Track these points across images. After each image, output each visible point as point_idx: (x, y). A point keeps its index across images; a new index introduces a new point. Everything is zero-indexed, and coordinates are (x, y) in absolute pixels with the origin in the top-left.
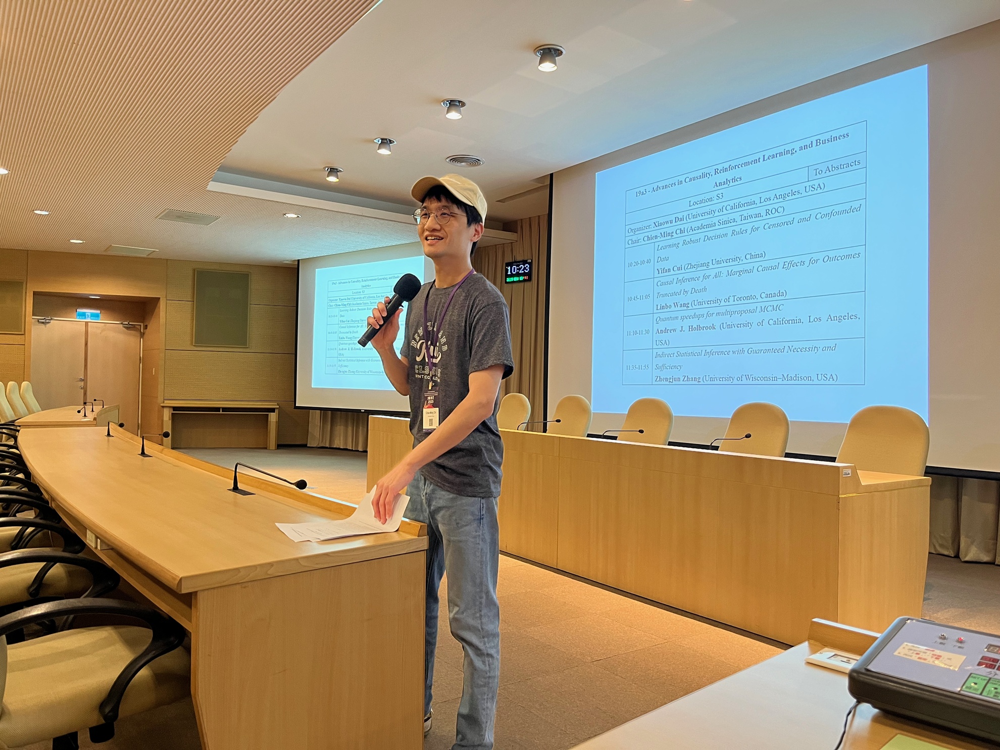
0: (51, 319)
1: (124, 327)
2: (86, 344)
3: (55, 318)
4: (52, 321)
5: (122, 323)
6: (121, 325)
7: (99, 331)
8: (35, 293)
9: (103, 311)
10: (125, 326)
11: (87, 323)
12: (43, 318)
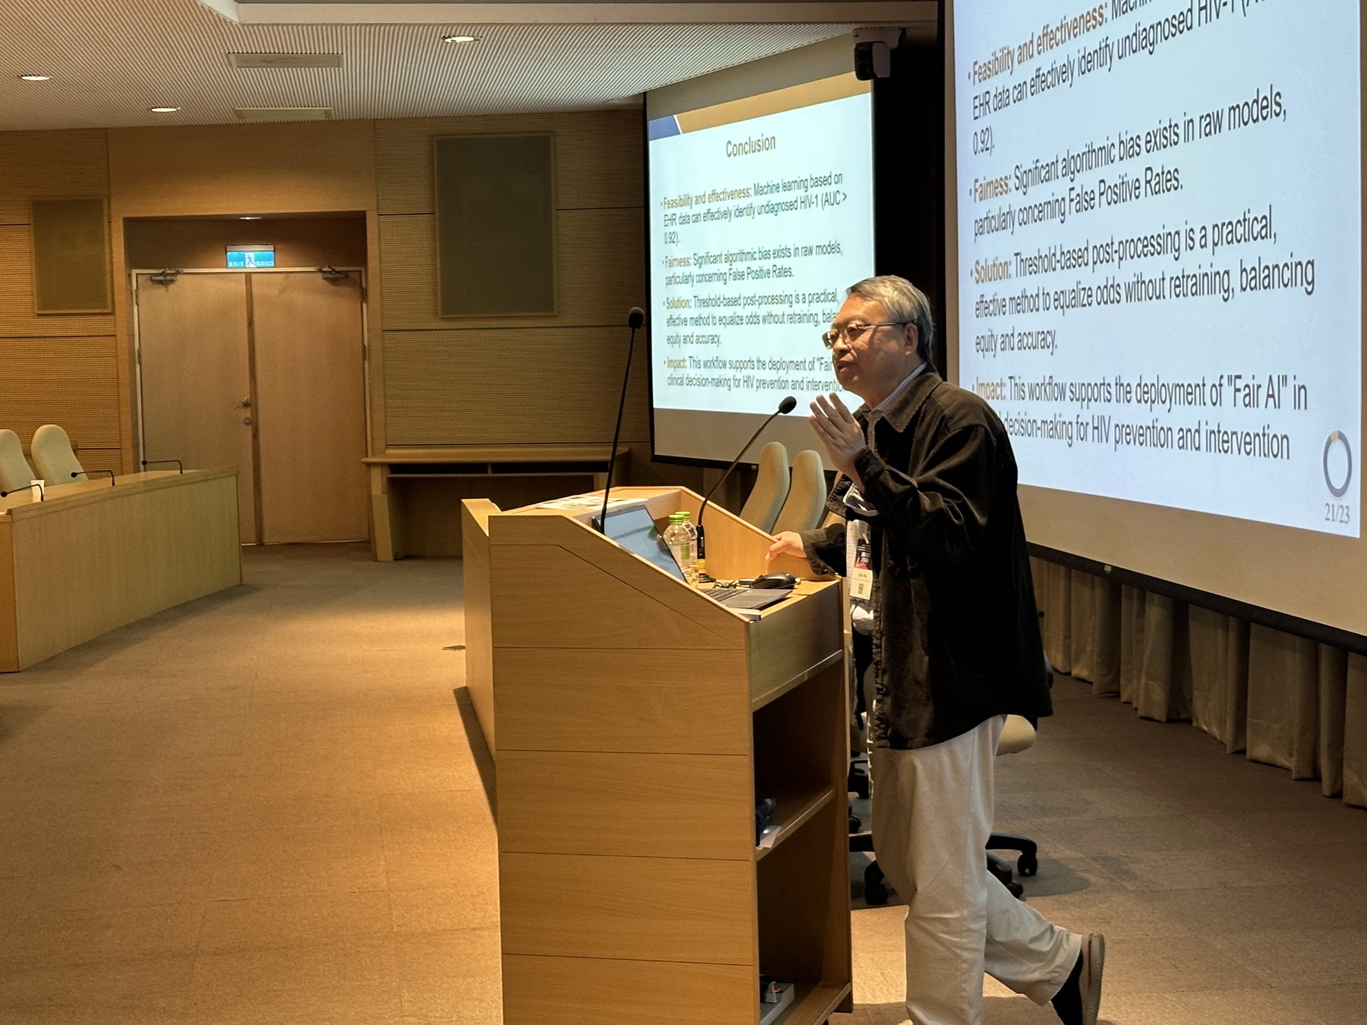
0: (178, 273)
1: (325, 279)
2: (251, 323)
3: (186, 271)
4: (179, 277)
5: (320, 271)
6: (320, 275)
7: (276, 292)
8: (130, 223)
9: (278, 246)
10: (329, 276)
11: (248, 275)
12: (161, 271)
